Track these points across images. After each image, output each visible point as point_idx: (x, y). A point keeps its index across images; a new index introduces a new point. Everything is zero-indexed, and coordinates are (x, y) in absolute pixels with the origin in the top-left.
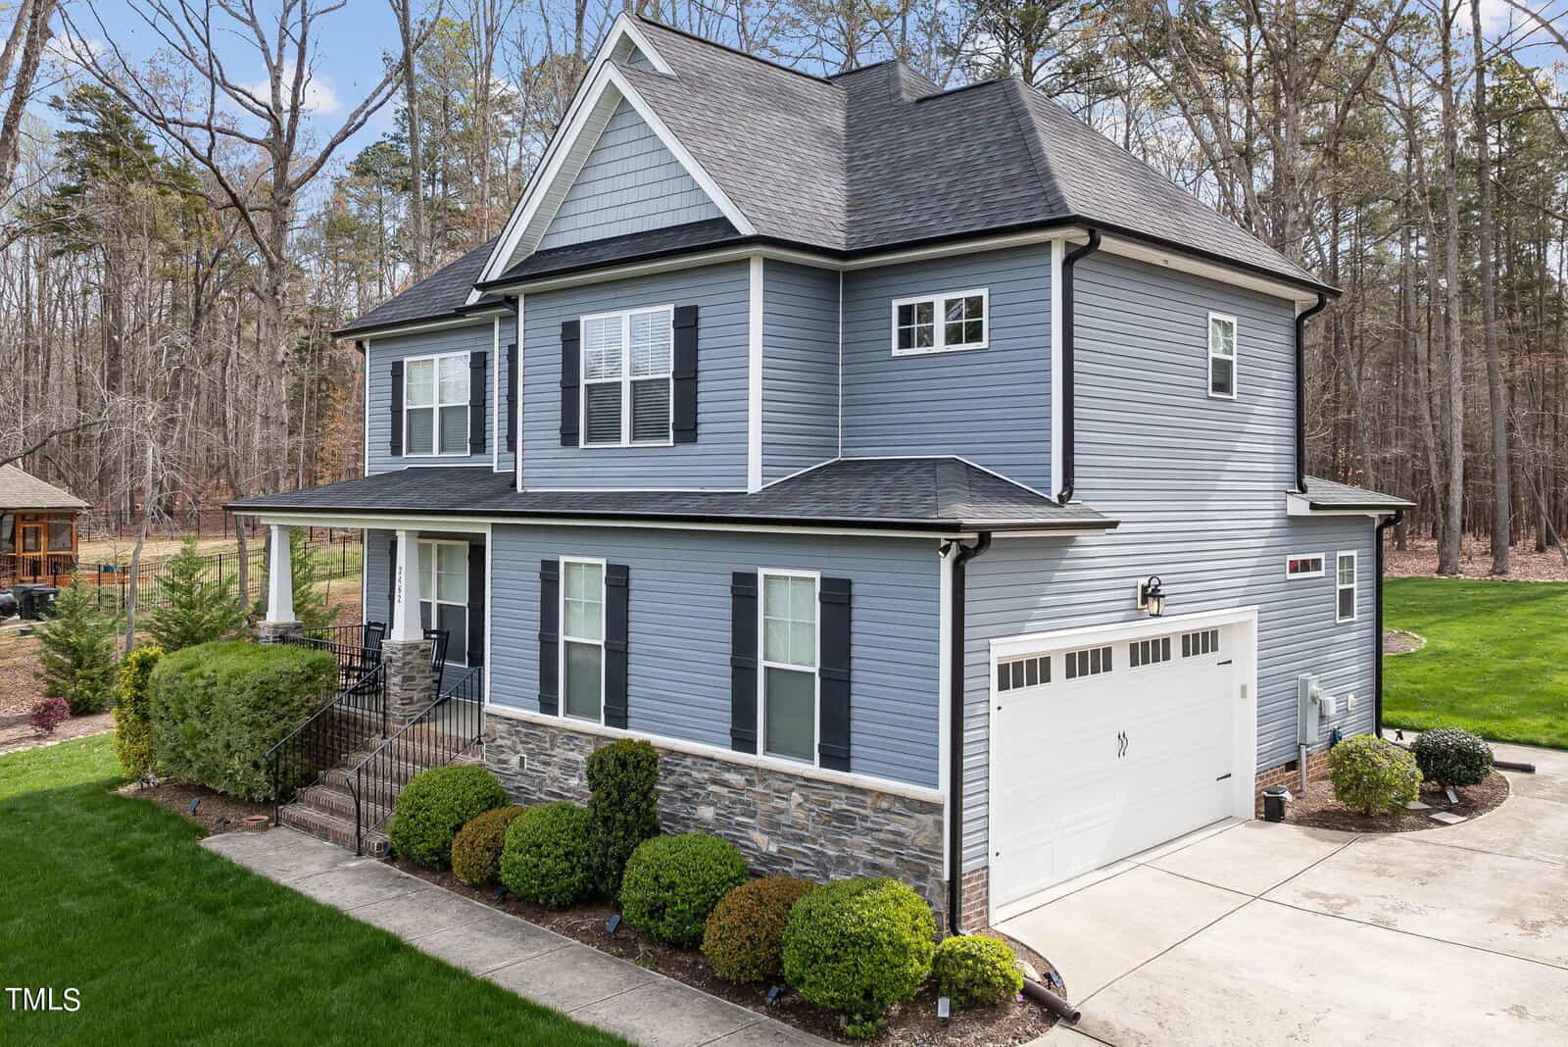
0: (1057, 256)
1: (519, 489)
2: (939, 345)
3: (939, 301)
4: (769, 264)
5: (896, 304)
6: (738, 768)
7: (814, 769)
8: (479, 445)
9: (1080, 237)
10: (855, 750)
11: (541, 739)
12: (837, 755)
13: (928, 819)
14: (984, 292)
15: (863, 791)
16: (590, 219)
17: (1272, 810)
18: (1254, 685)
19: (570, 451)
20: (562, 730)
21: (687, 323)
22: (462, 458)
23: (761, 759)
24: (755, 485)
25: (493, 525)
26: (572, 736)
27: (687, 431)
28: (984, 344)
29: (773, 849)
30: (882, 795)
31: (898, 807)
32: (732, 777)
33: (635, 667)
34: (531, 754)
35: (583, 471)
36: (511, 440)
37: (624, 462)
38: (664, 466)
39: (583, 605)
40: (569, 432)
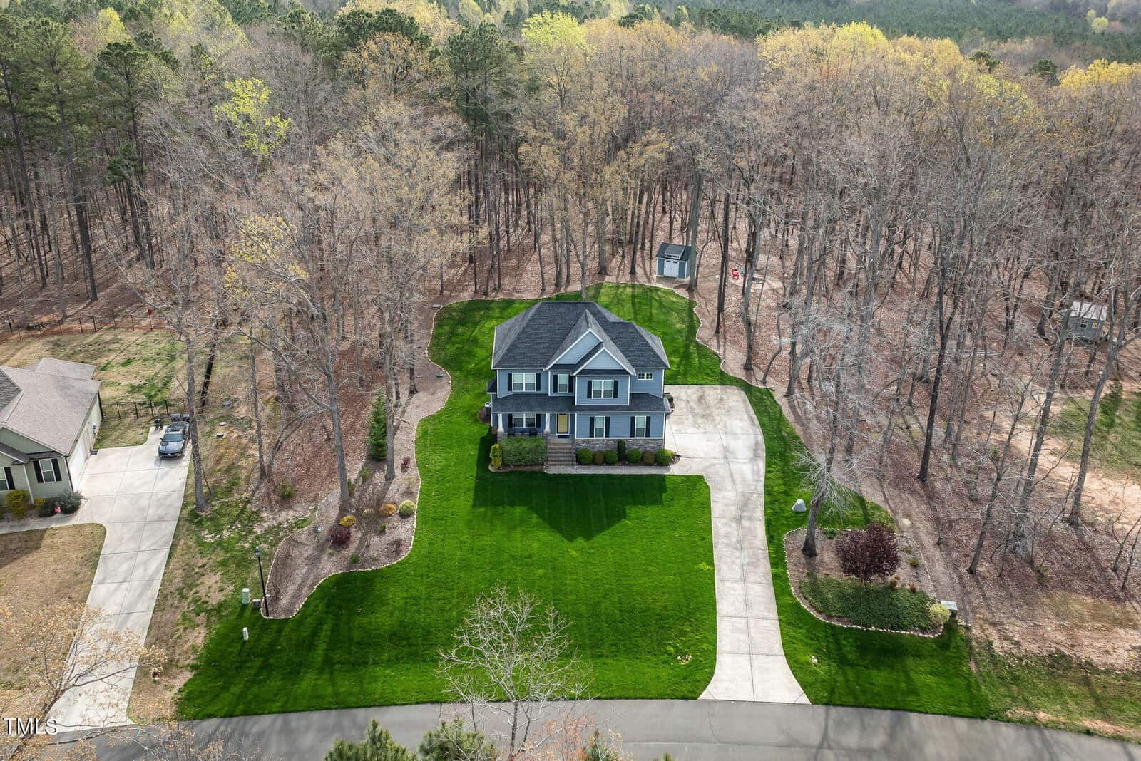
1: (576, 404)
3: (645, 374)
5: (638, 374)
6: (633, 440)
7: (644, 438)
8: (538, 389)
10: (651, 434)
11: (590, 441)
12: (648, 435)
13: (661, 441)
14: (652, 373)
15: (652, 439)
19: (590, 399)
20: (595, 440)
21: (616, 383)
22: (535, 392)
23: (636, 438)
24: (628, 403)
26: (598, 441)
27: (616, 396)
28: (653, 379)
30: (655, 439)
31: (658, 440)
32: (633, 442)
33: (611, 429)
34: (587, 443)
35: (593, 401)
36: (555, 390)
37: (603, 400)
38: (611, 401)
39: (600, 423)
40: (589, 396)
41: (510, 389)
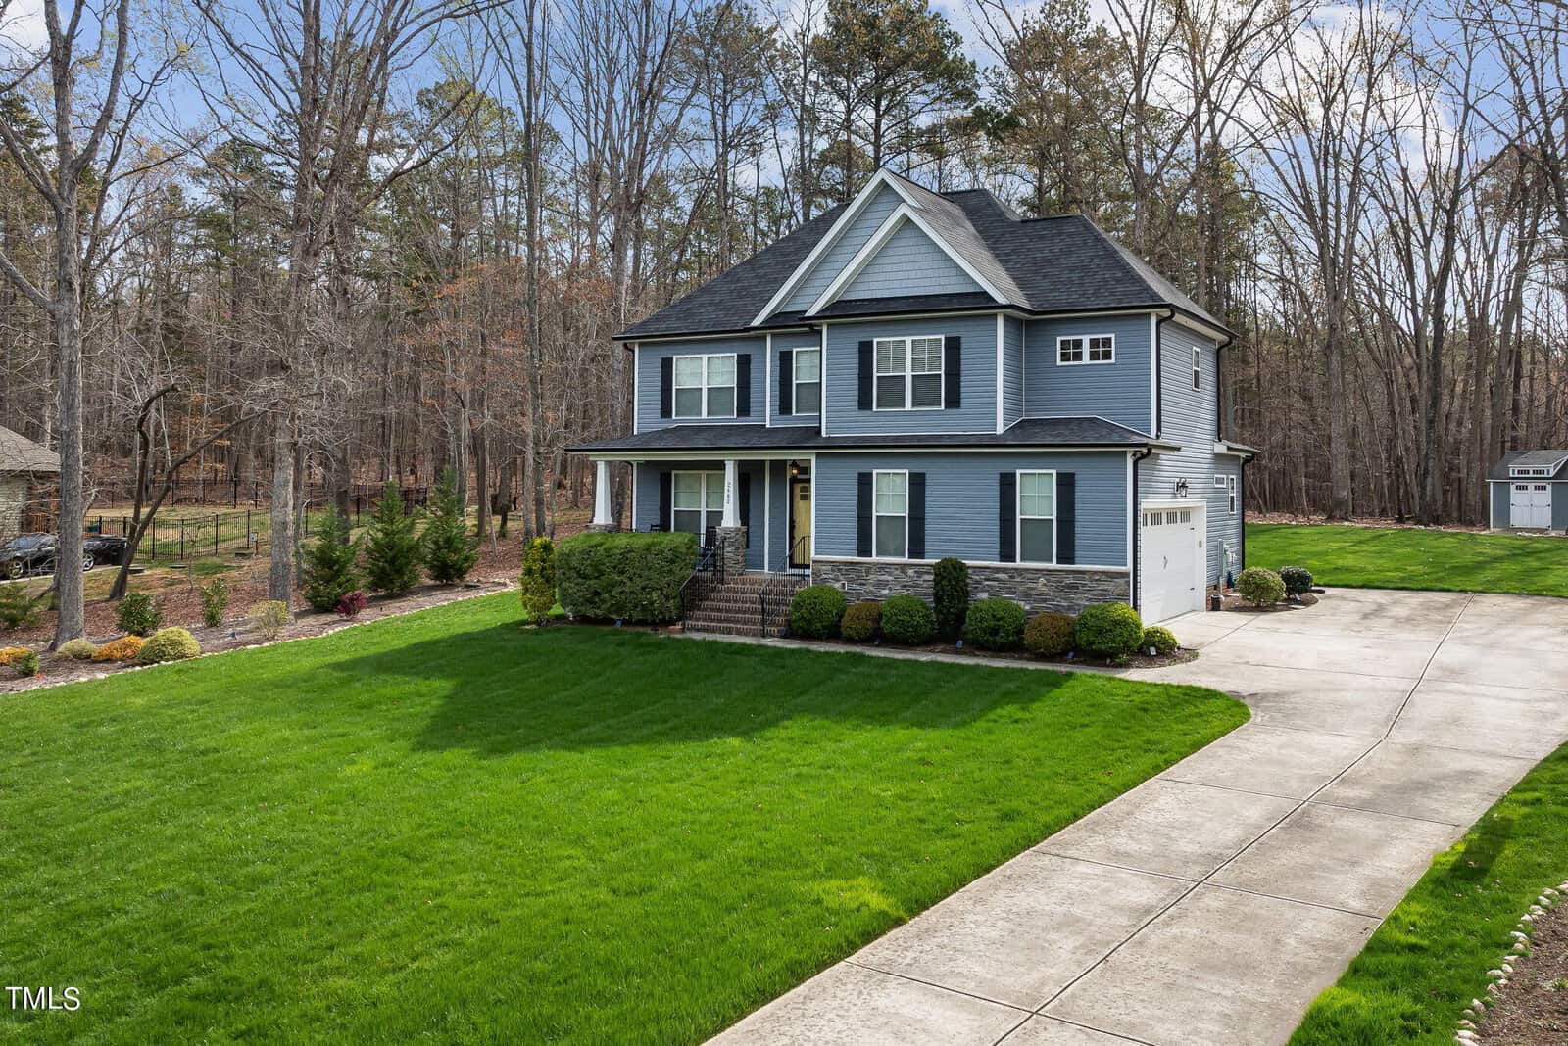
0: (1153, 321)
1: (824, 434)
2: (1086, 360)
3: (1086, 339)
4: (1006, 318)
5: (1059, 339)
6: (1004, 570)
7: (1054, 565)
9: (1166, 313)
10: (1077, 554)
11: (859, 571)
12: (1067, 555)
13: (1121, 581)
14: (1113, 336)
15: (1083, 572)
16: (880, 285)
17: (1215, 605)
18: (1205, 540)
19: (868, 413)
20: (875, 564)
21: (953, 346)
22: (732, 418)
23: (1019, 564)
24: (1000, 430)
25: (818, 455)
26: (883, 567)
27: (954, 401)
28: (1113, 361)
29: (1027, 608)
30: (1096, 573)
31: (1104, 577)
32: (1000, 576)
33: (930, 527)
34: (850, 581)
35: (879, 424)
36: (784, 408)
37: (909, 419)
38: (937, 421)
39: (891, 496)
40: (864, 403)
41: (666, 412)
